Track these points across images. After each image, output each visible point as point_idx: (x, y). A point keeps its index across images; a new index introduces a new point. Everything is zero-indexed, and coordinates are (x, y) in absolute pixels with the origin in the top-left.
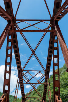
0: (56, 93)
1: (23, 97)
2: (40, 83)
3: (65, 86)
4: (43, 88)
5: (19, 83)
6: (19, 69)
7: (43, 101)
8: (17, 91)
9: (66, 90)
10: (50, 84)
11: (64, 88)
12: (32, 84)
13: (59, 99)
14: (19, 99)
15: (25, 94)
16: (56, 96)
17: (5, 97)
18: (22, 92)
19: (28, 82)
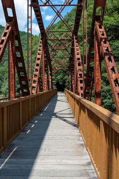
0: (96, 18)
2: (70, 3)
3: (113, 12)
4: (74, 18)
5: (31, 6)
13: (100, 27)
16: (96, 23)
17: (10, 28)
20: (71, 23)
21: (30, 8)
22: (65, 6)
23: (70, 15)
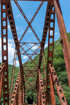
0: (49, 62)
1: (21, 66)
2: (36, 54)
3: (58, 57)
4: (38, 59)
5: (16, 54)
6: (16, 41)
7: (38, 68)
8: (15, 61)
9: (59, 60)
10: (45, 55)
11: (57, 58)
12: (29, 54)
13: (52, 67)
14: (17, 68)
15: (23, 63)
16: (49, 64)
17: (4, 66)
18: (20, 62)
19: (25, 54)
20: (37, 61)
21: (15, 55)
22: (33, 55)
23: (36, 57)
